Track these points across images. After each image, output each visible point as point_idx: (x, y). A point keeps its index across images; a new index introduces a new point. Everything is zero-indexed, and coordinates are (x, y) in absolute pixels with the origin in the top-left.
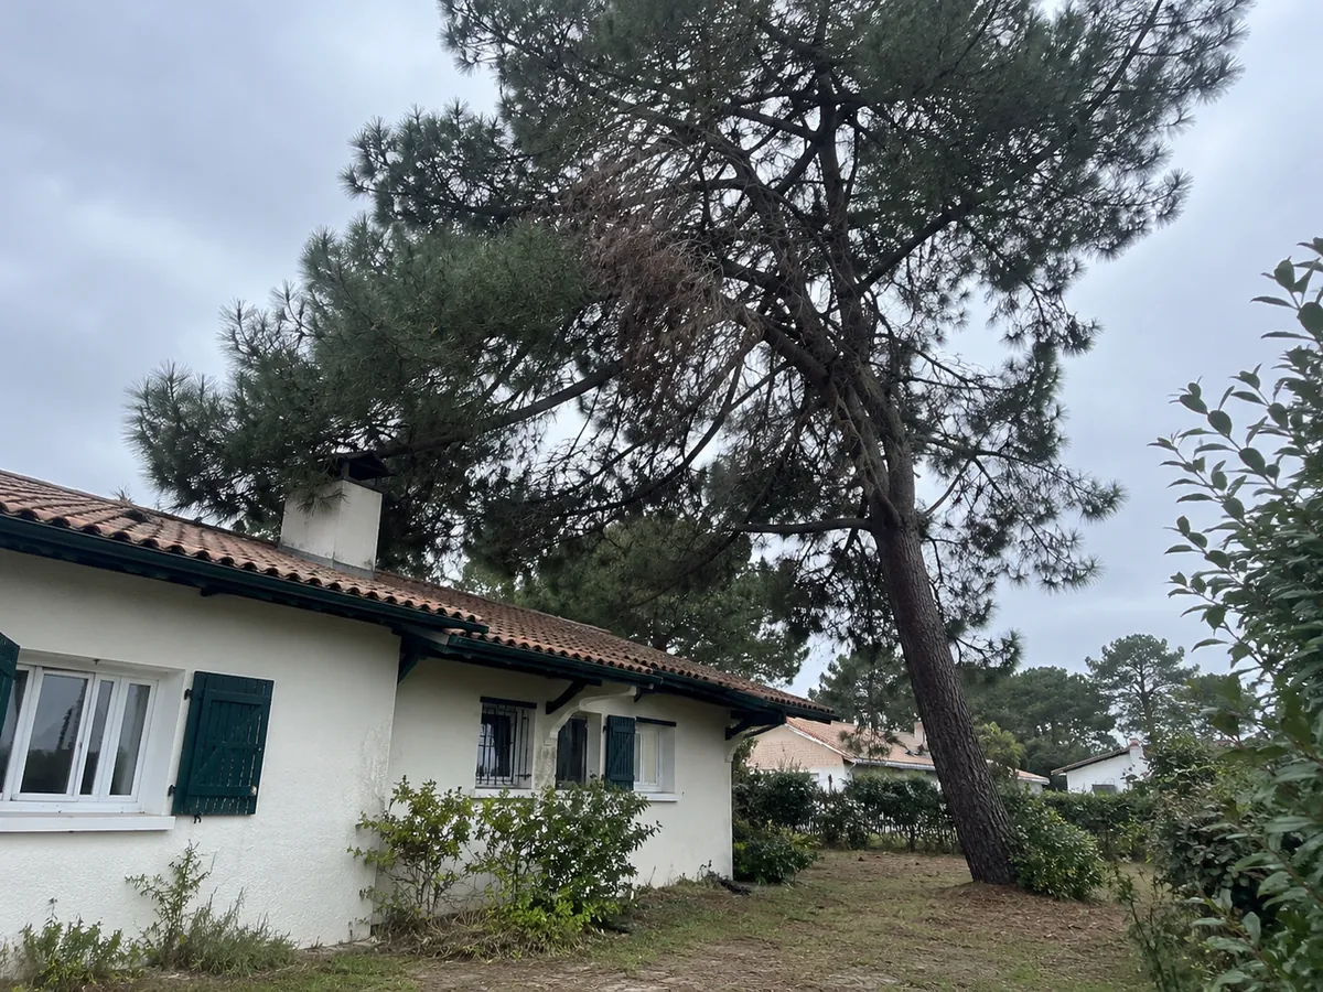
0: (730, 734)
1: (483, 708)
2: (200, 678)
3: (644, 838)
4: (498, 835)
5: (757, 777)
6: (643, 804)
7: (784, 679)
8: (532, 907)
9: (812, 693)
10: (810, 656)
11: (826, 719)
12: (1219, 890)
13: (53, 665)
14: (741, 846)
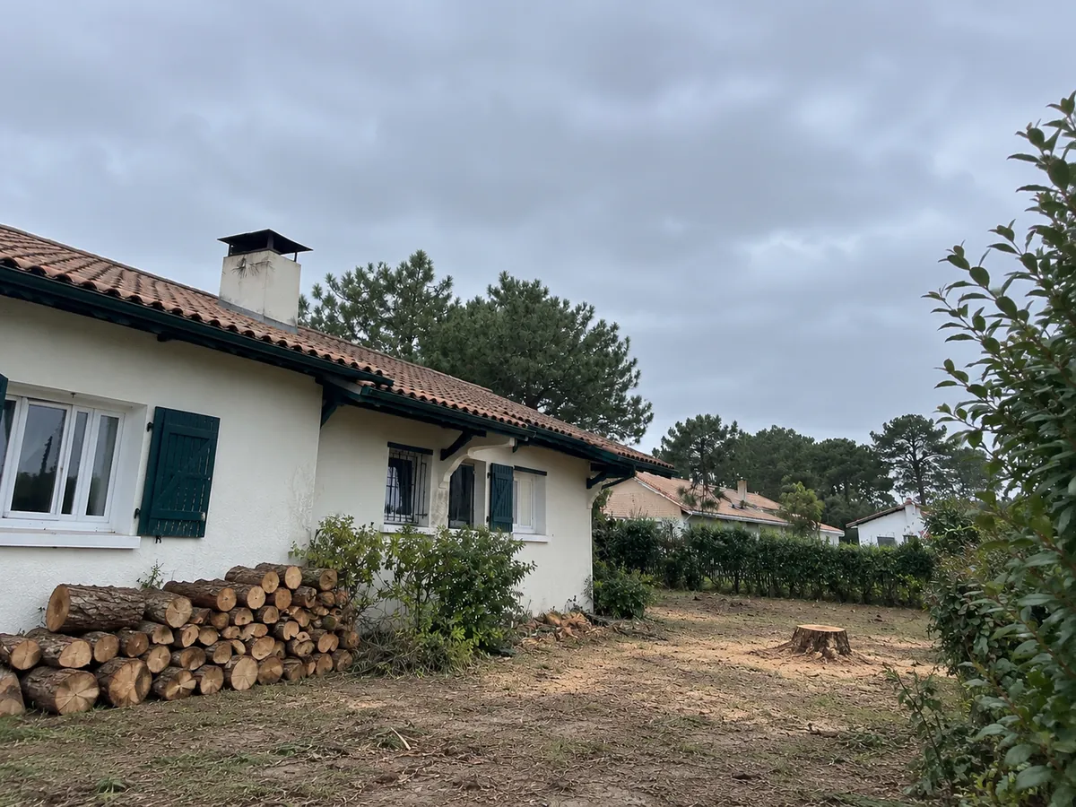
0: (590, 484)
1: (390, 452)
2: (161, 413)
3: (522, 575)
4: (403, 566)
5: (612, 523)
6: (521, 544)
7: (633, 438)
8: (432, 631)
9: (655, 451)
10: (654, 420)
11: (668, 474)
12: (979, 638)
13: (38, 396)
14: (600, 584)
